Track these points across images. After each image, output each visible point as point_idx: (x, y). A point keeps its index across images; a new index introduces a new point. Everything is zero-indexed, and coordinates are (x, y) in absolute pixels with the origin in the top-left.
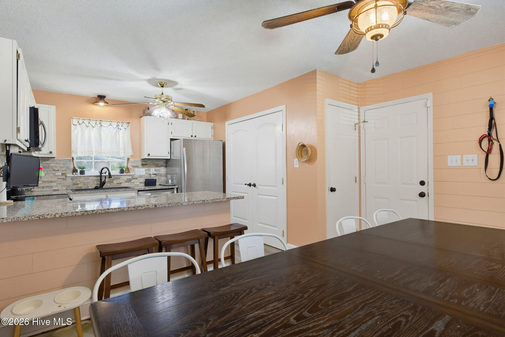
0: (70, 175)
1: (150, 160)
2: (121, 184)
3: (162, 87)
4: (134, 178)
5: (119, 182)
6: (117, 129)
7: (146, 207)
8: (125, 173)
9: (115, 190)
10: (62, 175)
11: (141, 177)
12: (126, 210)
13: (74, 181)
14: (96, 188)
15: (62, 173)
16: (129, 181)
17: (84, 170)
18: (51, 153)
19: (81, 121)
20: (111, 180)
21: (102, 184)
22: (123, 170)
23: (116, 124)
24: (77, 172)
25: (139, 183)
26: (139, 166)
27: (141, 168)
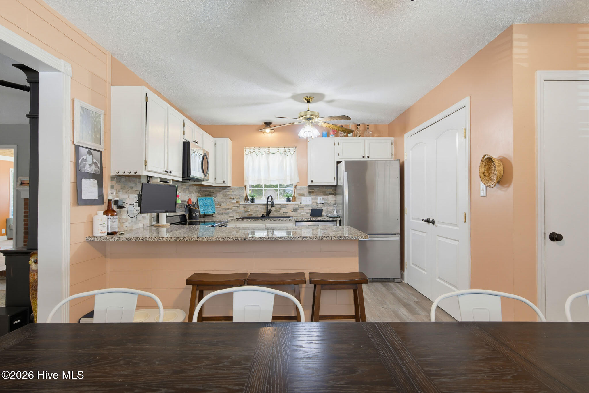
0: (242, 203)
1: (318, 188)
2: (287, 213)
3: (309, 102)
4: (300, 207)
5: (285, 211)
6: (284, 155)
7: (235, 239)
10: (236, 203)
11: (307, 206)
12: (214, 240)
13: (246, 209)
14: (263, 216)
15: (236, 201)
16: (295, 210)
17: (254, 199)
18: (224, 182)
19: (252, 150)
20: (278, 209)
21: (269, 212)
22: (290, 198)
23: (283, 150)
24: (248, 200)
25: (305, 213)
26: (305, 194)
27: (307, 196)
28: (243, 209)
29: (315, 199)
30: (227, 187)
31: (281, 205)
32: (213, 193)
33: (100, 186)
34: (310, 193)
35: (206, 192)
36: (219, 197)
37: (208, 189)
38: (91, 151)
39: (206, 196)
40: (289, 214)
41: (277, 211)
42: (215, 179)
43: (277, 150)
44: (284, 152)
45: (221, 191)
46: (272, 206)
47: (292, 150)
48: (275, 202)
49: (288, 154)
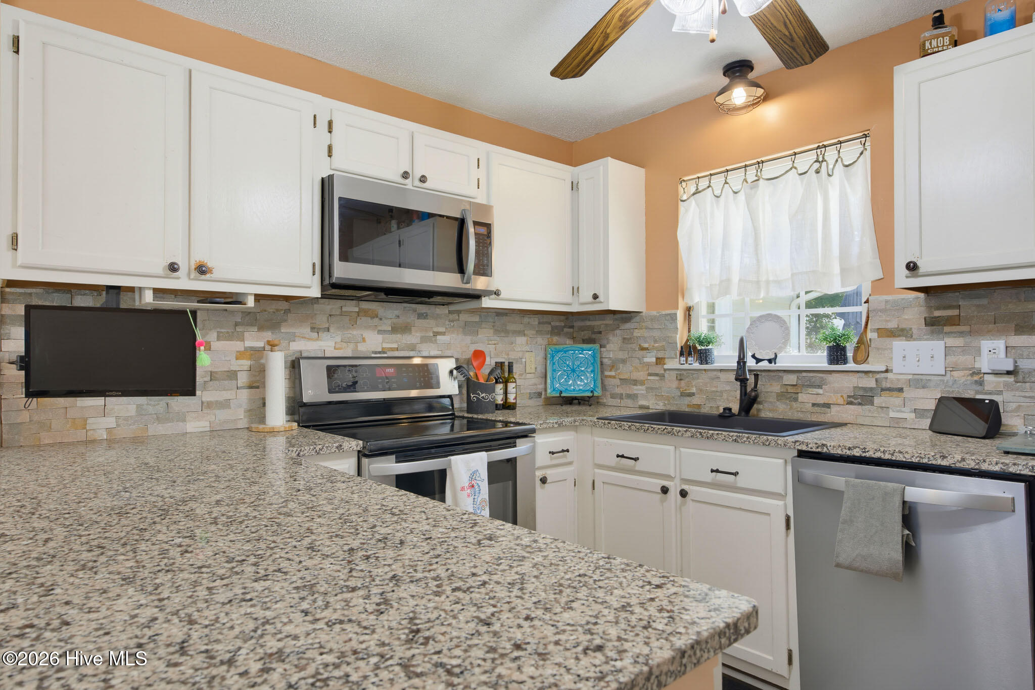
0: (674, 363)
1: (978, 297)
2: (829, 408)
4: (885, 385)
5: (821, 400)
6: (814, 175)
8: (855, 361)
9: (701, 433)
10: (657, 364)
11: (919, 382)
13: (683, 383)
14: (728, 418)
15: (657, 359)
16: (863, 398)
17: (710, 350)
18: (595, 297)
19: (703, 183)
20: (790, 390)
21: (749, 401)
22: (844, 349)
23: (812, 156)
24: (690, 354)
25: (913, 415)
26: (911, 329)
27: (920, 339)
28: (675, 384)
29: (964, 350)
30: (632, 314)
31: (804, 374)
32: (600, 333)
35: (585, 332)
36: (613, 348)
37: (588, 323)
39: (585, 341)
40: (834, 414)
41: (787, 399)
42: (575, 291)
43: (787, 163)
44: (817, 165)
45: (618, 328)
46: (742, 380)
47: (850, 151)
48: (781, 364)
49: (833, 169)
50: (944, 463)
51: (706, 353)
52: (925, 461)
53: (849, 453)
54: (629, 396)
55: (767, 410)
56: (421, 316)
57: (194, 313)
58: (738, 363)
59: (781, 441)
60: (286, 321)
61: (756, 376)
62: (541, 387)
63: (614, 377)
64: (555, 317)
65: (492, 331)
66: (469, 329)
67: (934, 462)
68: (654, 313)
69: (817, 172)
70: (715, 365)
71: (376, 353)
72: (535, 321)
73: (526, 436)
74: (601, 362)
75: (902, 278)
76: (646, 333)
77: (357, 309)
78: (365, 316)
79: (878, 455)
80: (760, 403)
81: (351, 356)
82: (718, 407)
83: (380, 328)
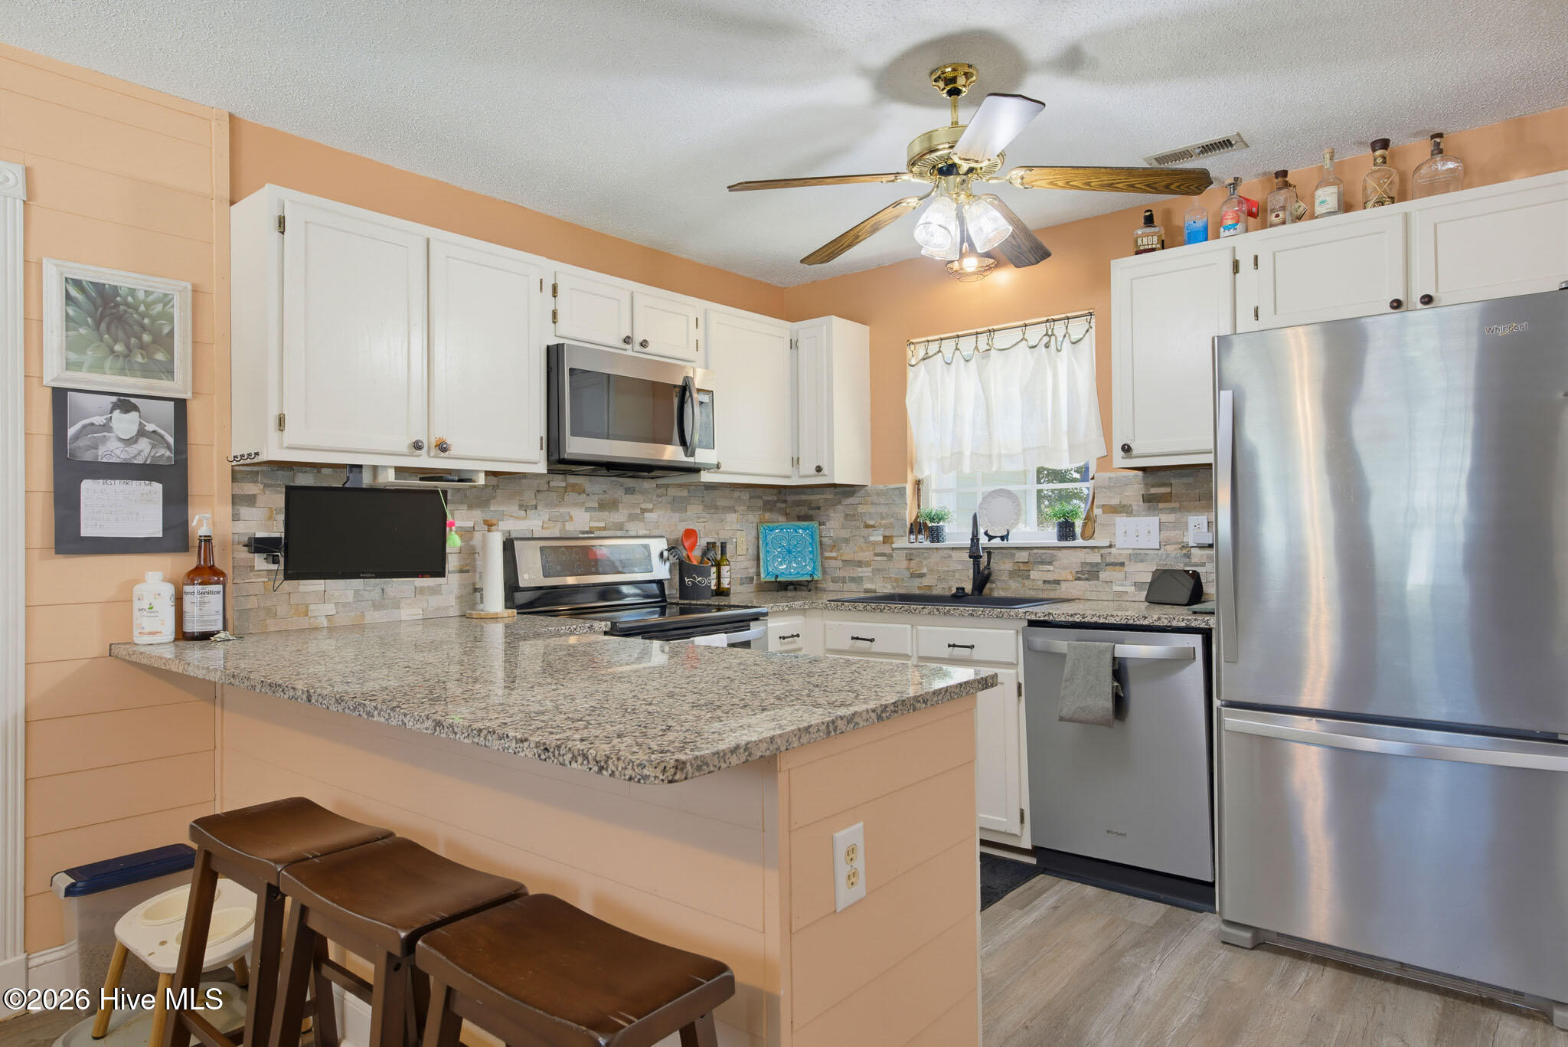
0: (902, 542)
1: (1186, 476)
2: (1059, 584)
3: (954, 93)
4: (1109, 560)
5: (1050, 577)
6: (1044, 349)
8: (1083, 537)
9: (938, 610)
10: (884, 543)
11: (1138, 556)
13: (913, 563)
14: (959, 597)
15: (884, 537)
16: (1090, 573)
17: (943, 526)
18: (819, 469)
19: (933, 348)
20: (1022, 567)
21: (982, 579)
22: (1072, 525)
23: (1042, 329)
24: (920, 532)
25: (1133, 588)
26: (1131, 506)
27: (1139, 516)
28: (904, 564)
29: (1175, 525)
30: (856, 488)
31: (1035, 551)
32: (819, 508)
33: (177, 500)
34: (1150, 500)
35: (801, 508)
36: (834, 525)
37: (804, 497)
38: (133, 400)
39: (800, 518)
40: (1065, 590)
41: (1019, 576)
42: (796, 462)
43: (1017, 334)
44: (1046, 339)
45: (840, 503)
46: (975, 557)
47: (1077, 328)
48: (1013, 541)
49: (1062, 343)
50: (1146, 623)
51: (937, 530)
52: (1131, 622)
53: (1071, 619)
54: (853, 579)
55: (998, 589)
56: (629, 491)
57: (445, 493)
58: (972, 540)
59: (1013, 612)
60: (494, 498)
61: (989, 554)
62: (752, 571)
63: (835, 558)
64: (767, 490)
65: (701, 507)
66: (678, 505)
67: (1138, 623)
68: (881, 487)
69: (1047, 346)
70: (947, 543)
71: (583, 533)
72: (745, 495)
73: (757, 619)
74: (821, 542)
75: (1119, 459)
76: (872, 509)
77: (563, 484)
78: (573, 491)
79: (1095, 619)
80: (993, 582)
81: (558, 535)
82: (950, 588)
83: (587, 505)
